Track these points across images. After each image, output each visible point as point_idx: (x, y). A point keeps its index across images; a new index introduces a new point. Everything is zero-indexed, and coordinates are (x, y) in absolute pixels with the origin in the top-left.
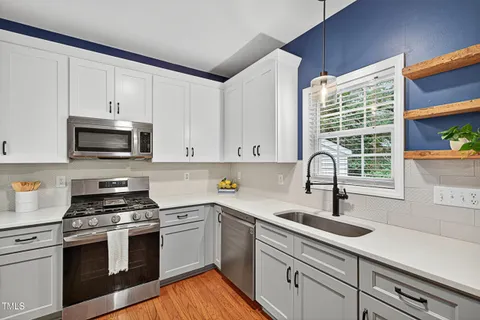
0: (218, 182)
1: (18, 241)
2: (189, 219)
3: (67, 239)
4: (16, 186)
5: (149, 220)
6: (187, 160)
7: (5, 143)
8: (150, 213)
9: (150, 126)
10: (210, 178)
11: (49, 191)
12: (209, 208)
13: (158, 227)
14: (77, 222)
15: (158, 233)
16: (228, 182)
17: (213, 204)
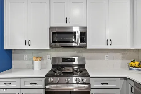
0: (129, 62)
1: (31, 83)
2: (109, 86)
3: (47, 87)
4: (34, 59)
5: (84, 83)
6: (107, 47)
7: (29, 40)
8: (85, 79)
9: (86, 28)
10: (123, 59)
11: (45, 62)
12: (123, 80)
13: (90, 88)
14: (51, 79)
15: (90, 92)
16: (137, 63)
17: (126, 79)
